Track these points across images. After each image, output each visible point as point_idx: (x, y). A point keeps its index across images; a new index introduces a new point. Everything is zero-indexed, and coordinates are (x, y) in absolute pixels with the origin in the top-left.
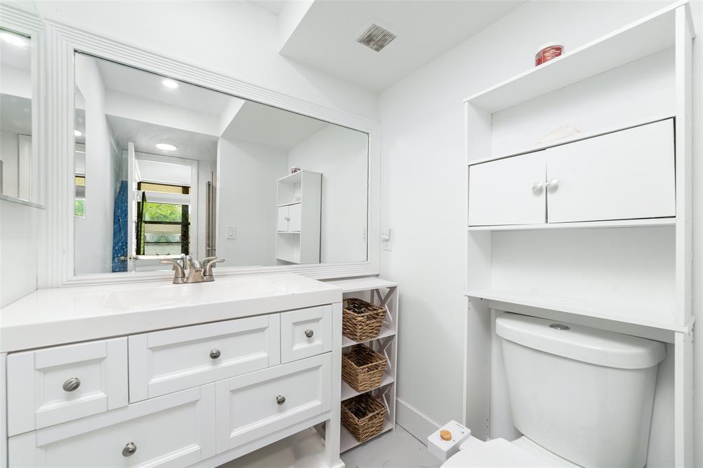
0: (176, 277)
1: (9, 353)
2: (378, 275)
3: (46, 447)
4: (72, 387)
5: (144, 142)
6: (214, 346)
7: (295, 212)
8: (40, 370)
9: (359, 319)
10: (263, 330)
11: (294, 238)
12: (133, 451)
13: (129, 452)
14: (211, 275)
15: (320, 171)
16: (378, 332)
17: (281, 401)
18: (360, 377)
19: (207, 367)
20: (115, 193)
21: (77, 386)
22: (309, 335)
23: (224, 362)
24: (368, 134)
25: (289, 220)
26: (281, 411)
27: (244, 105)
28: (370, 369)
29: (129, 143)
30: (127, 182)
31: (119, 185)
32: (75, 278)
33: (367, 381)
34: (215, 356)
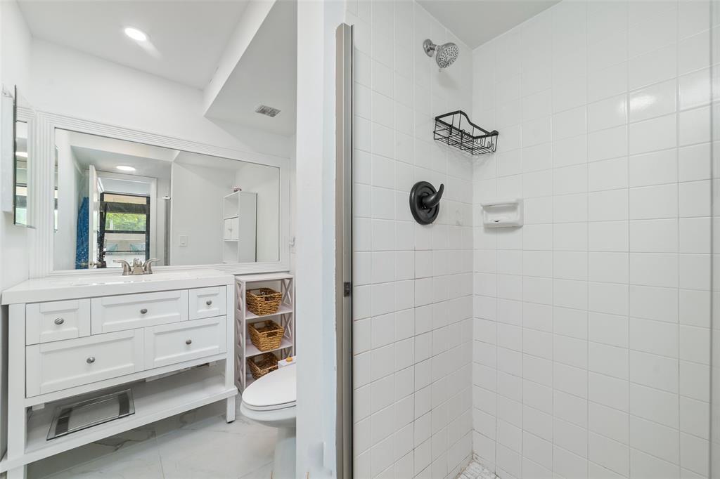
0: (125, 271)
1: (27, 303)
2: (288, 272)
3: (46, 353)
4: (60, 323)
5: (104, 165)
6: (143, 307)
7: (235, 224)
8: (42, 313)
9: (259, 299)
10: (176, 299)
11: (233, 244)
12: (92, 361)
13: (90, 361)
14: (150, 270)
15: (255, 191)
16: (276, 309)
17: (188, 343)
18: (262, 340)
19: (137, 319)
20: (79, 206)
21: (62, 322)
22: (209, 303)
23: (148, 317)
24: (279, 168)
25: (231, 230)
26: (188, 349)
27: (179, 154)
28: (269, 335)
29: (90, 166)
30: (88, 198)
31: (82, 200)
32: (54, 272)
33: (268, 344)
34: (144, 312)
